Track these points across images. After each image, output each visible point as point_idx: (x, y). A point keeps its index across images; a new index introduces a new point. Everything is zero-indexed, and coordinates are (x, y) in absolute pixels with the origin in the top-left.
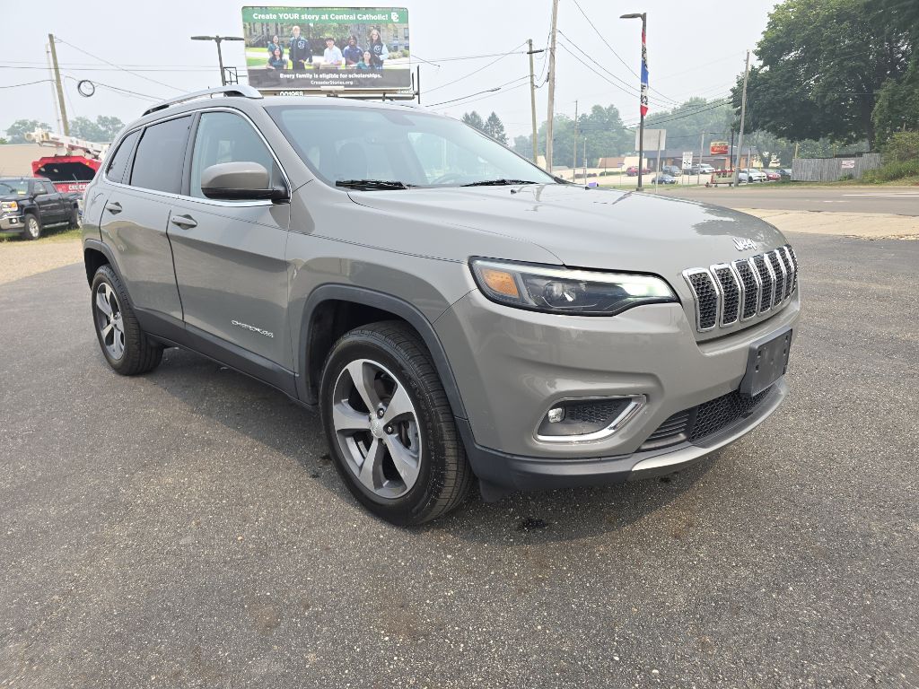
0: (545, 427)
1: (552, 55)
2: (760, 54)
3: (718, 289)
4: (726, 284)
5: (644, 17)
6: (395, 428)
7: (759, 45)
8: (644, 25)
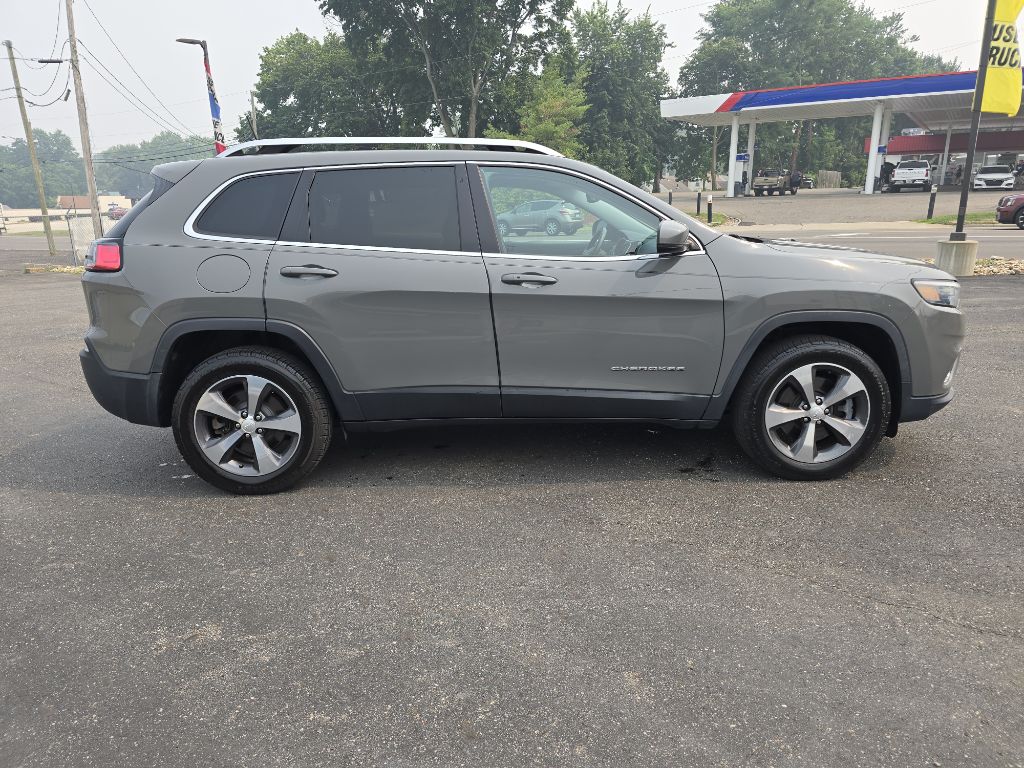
1: (75, 68)
2: (262, 97)
5: (204, 45)
7: (258, 86)
8: (206, 55)
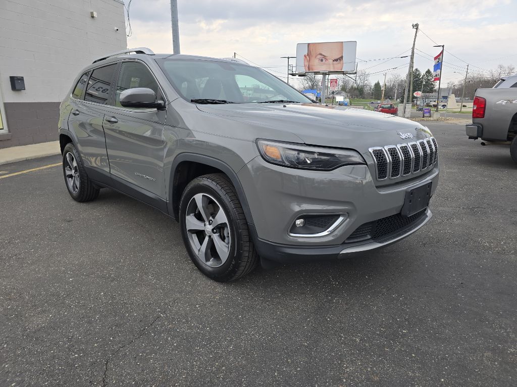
0: (294, 229)
3: (389, 158)
4: (393, 156)
6: (218, 230)
